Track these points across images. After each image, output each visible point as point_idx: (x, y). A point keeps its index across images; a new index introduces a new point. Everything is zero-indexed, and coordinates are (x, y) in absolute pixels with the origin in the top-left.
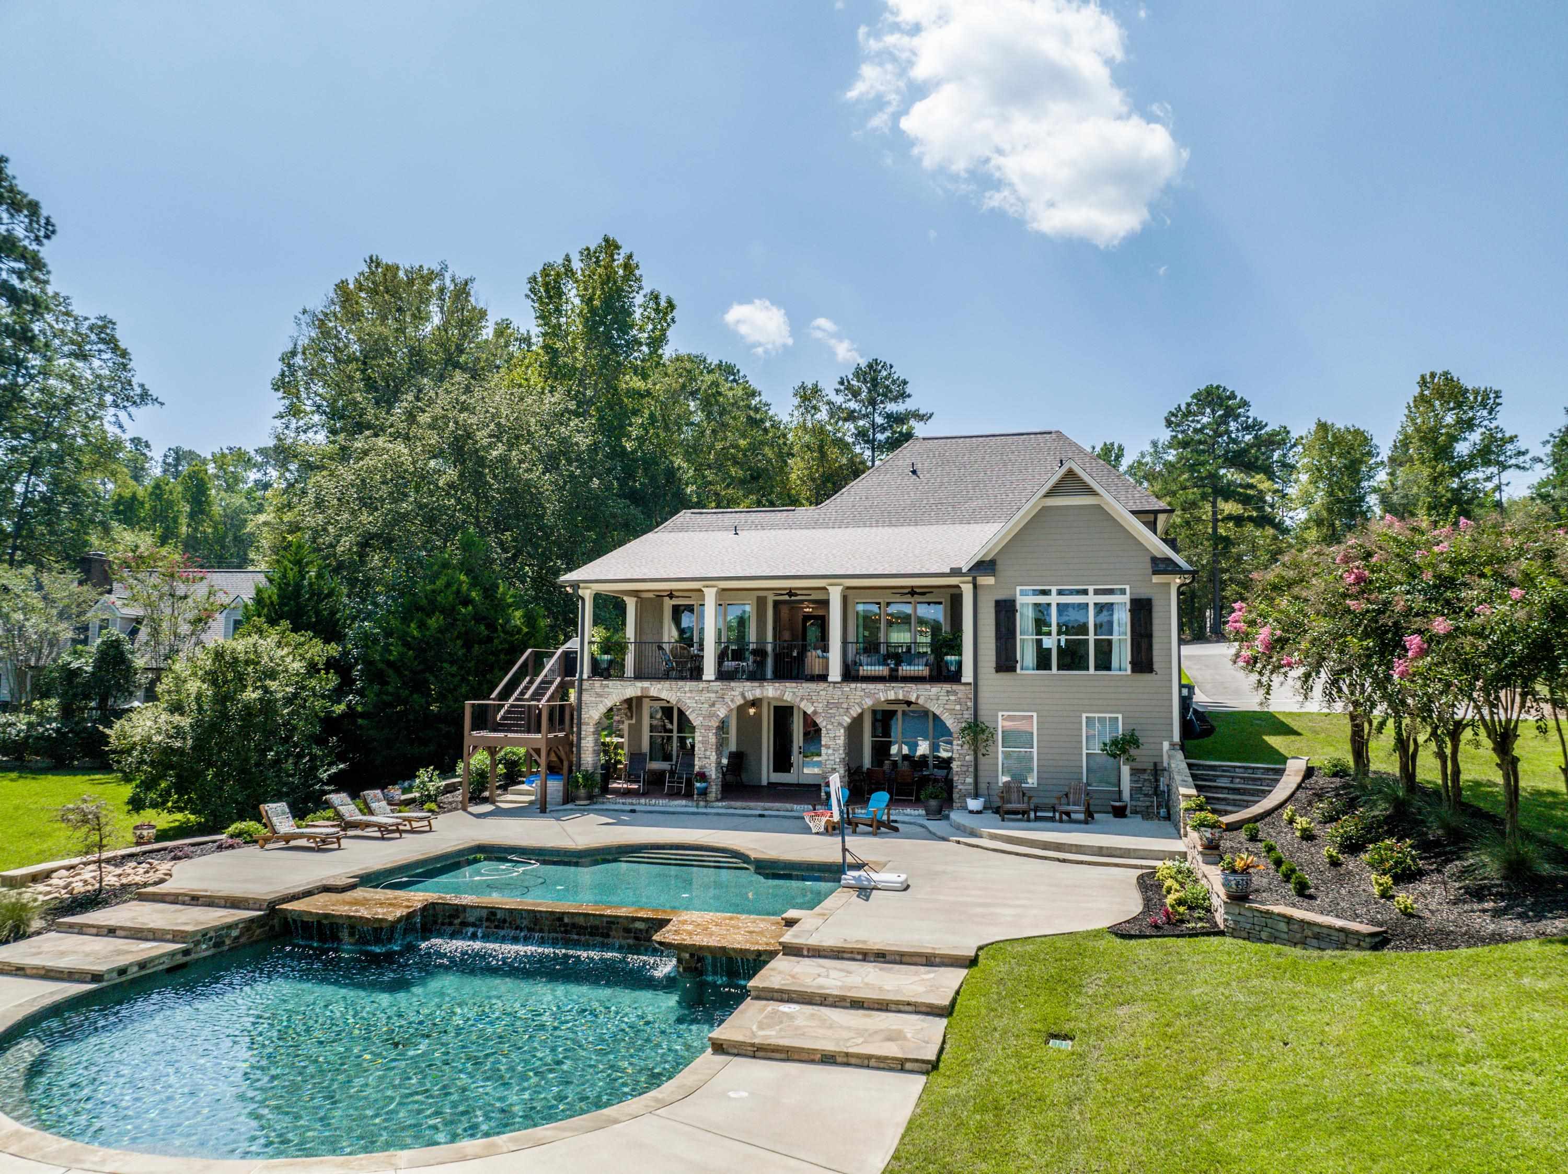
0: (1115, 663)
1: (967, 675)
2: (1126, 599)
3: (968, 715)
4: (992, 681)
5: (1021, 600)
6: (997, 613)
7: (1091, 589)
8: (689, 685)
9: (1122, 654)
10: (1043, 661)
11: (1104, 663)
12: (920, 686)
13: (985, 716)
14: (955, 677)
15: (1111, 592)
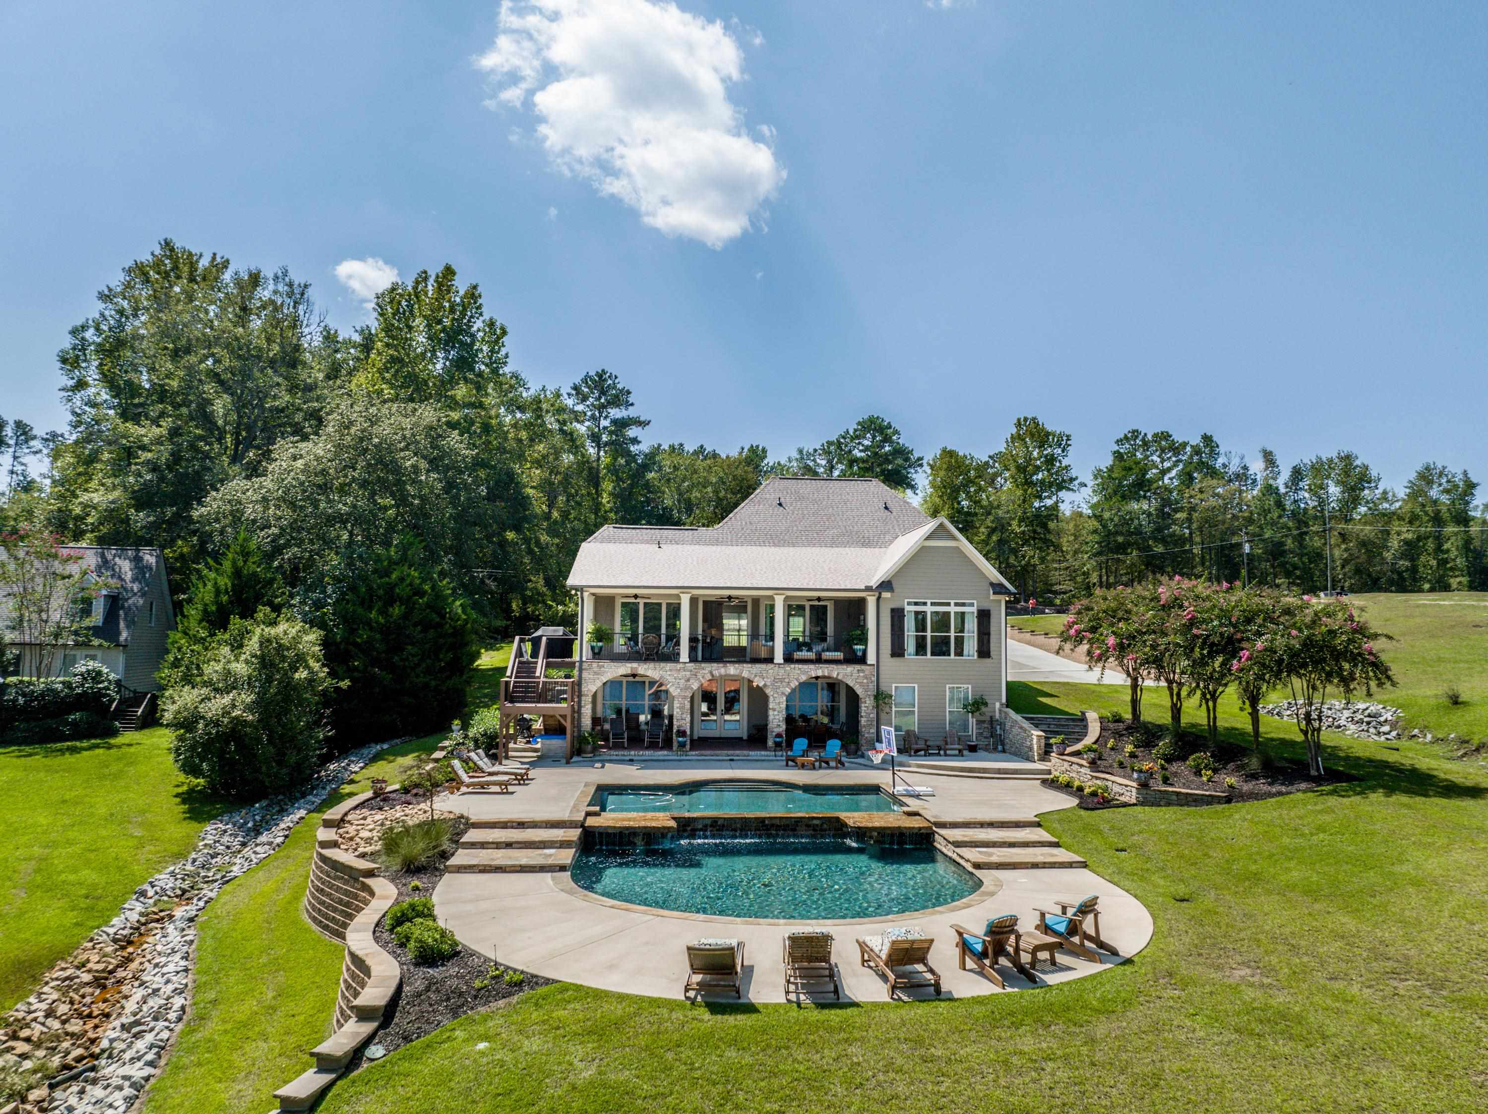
0: (965, 652)
1: (871, 658)
2: (974, 609)
3: (872, 687)
4: (889, 664)
5: (908, 608)
6: (892, 618)
7: (952, 602)
8: (669, 666)
9: (971, 646)
10: (920, 648)
11: (959, 652)
12: (840, 667)
13: (883, 687)
14: (862, 660)
15: (963, 605)
